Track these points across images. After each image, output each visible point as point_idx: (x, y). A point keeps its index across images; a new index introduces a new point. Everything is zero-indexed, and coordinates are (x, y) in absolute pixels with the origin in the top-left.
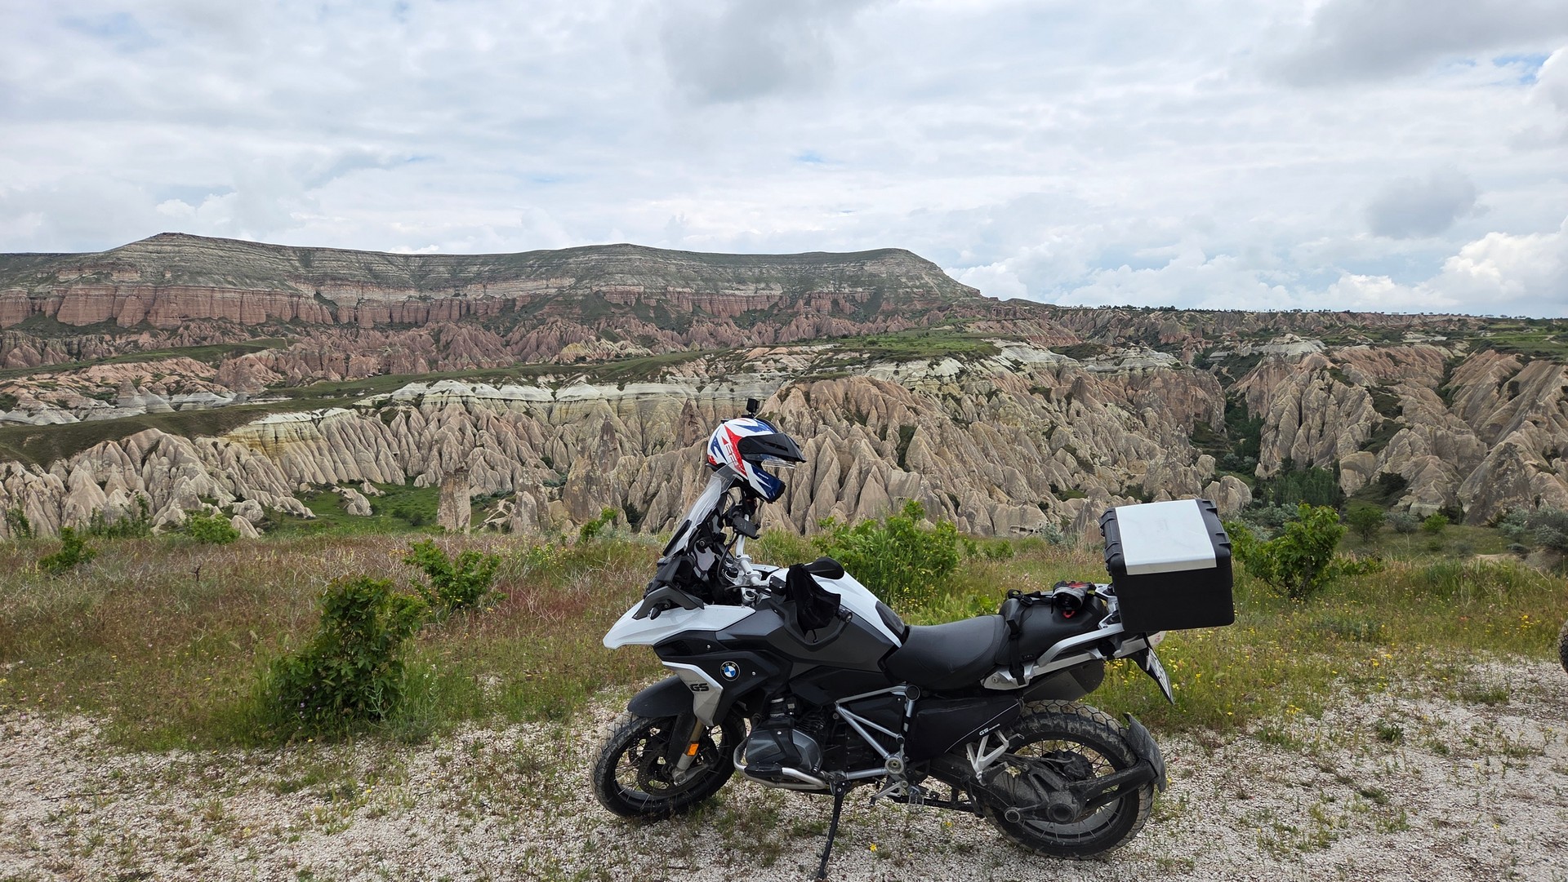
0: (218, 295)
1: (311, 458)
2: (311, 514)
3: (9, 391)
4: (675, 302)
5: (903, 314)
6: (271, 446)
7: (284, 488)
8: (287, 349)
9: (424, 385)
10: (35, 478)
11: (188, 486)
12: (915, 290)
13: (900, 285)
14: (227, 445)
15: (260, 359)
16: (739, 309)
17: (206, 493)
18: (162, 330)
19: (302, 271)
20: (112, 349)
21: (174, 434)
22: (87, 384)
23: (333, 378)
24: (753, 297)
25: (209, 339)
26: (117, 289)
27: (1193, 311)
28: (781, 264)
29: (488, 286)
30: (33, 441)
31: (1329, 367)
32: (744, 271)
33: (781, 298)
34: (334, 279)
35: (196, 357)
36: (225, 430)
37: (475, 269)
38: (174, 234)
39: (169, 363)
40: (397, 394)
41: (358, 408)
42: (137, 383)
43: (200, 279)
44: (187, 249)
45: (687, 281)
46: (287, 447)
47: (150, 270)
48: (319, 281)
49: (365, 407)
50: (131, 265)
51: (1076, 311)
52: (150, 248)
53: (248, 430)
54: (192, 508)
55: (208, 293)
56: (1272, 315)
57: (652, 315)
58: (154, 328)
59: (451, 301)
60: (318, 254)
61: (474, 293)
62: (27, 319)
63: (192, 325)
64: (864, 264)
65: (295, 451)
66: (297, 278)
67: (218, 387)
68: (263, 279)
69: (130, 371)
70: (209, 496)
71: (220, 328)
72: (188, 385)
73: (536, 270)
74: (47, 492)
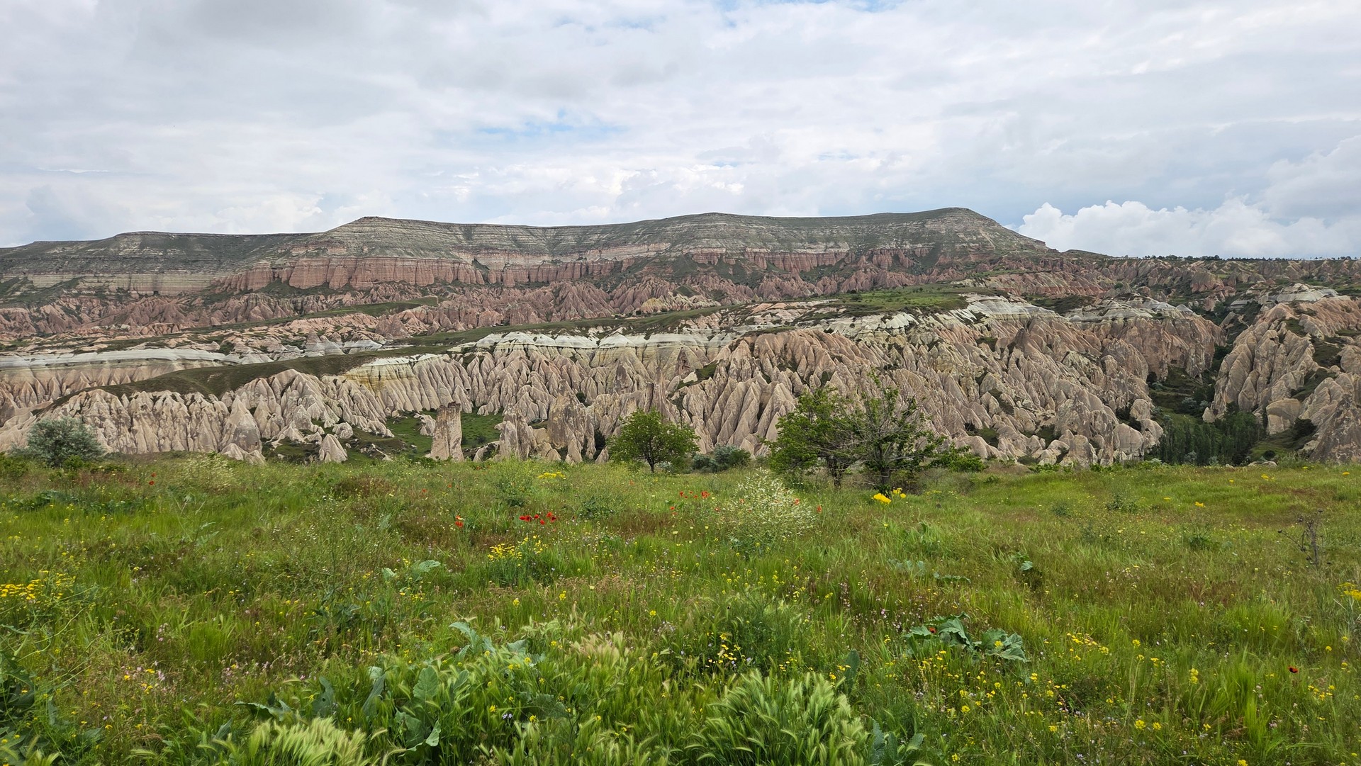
0: (399, 264)
1: (404, 392)
2: (390, 434)
3: (229, 339)
4: (752, 261)
5: (957, 266)
6: (375, 382)
7: (380, 414)
8: (436, 305)
9: (501, 335)
10: (208, 404)
11: (303, 412)
12: (972, 245)
13: (958, 240)
14: (344, 382)
15: (415, 314)
16: (808, 266)
17: (318, 417)
18: (359, 291)
19: (464, 243)
20: (324, 306)
21: (306, 373)
22: (288, 333)
23: (459, 329)
24: (823, 254)
25: (391, 298)
26: (330, 260)
27: (1237, 260)
28: (850, 225)
29: (603, 251)
30: (214, 378)
31: (1287, 318)
32: (817, 233)
33: (847, 254)
34: (487, 248)
35: (370, 313)
36: (344, 370)
37: (596, 237)
38: (371, 218)
39: (348, 318)
40: (479, 343)
41: (450, 353)
42: (320, 333)
43: (388, 251)
44: (380, 228)
45: (765, 242)
46: (386, 383)
47: (353, 245)
48: (476, 251)
49: (455, 352)
50: (341, 242)
51: (1121, 261)
52: (355, 229)
53: (360, 370)
54: (304, 428)
55: (393, 262)
56: (1318, 263)
57: (731, 272)
58: (354, 289)
59: (574, 264)
60: (477, 229)
61: (592, 257)
62: (270, 284)
63: (380, 287)
64: (925, 223)
65: (392, 386)
66: (460, 248)
67: (377, 336)
68: (433, 251)
69: (319, 323)
70: (320, 419)
71: (400, 289)
72: (356, 335)
73: (641, 237)
74: (215, 414)
